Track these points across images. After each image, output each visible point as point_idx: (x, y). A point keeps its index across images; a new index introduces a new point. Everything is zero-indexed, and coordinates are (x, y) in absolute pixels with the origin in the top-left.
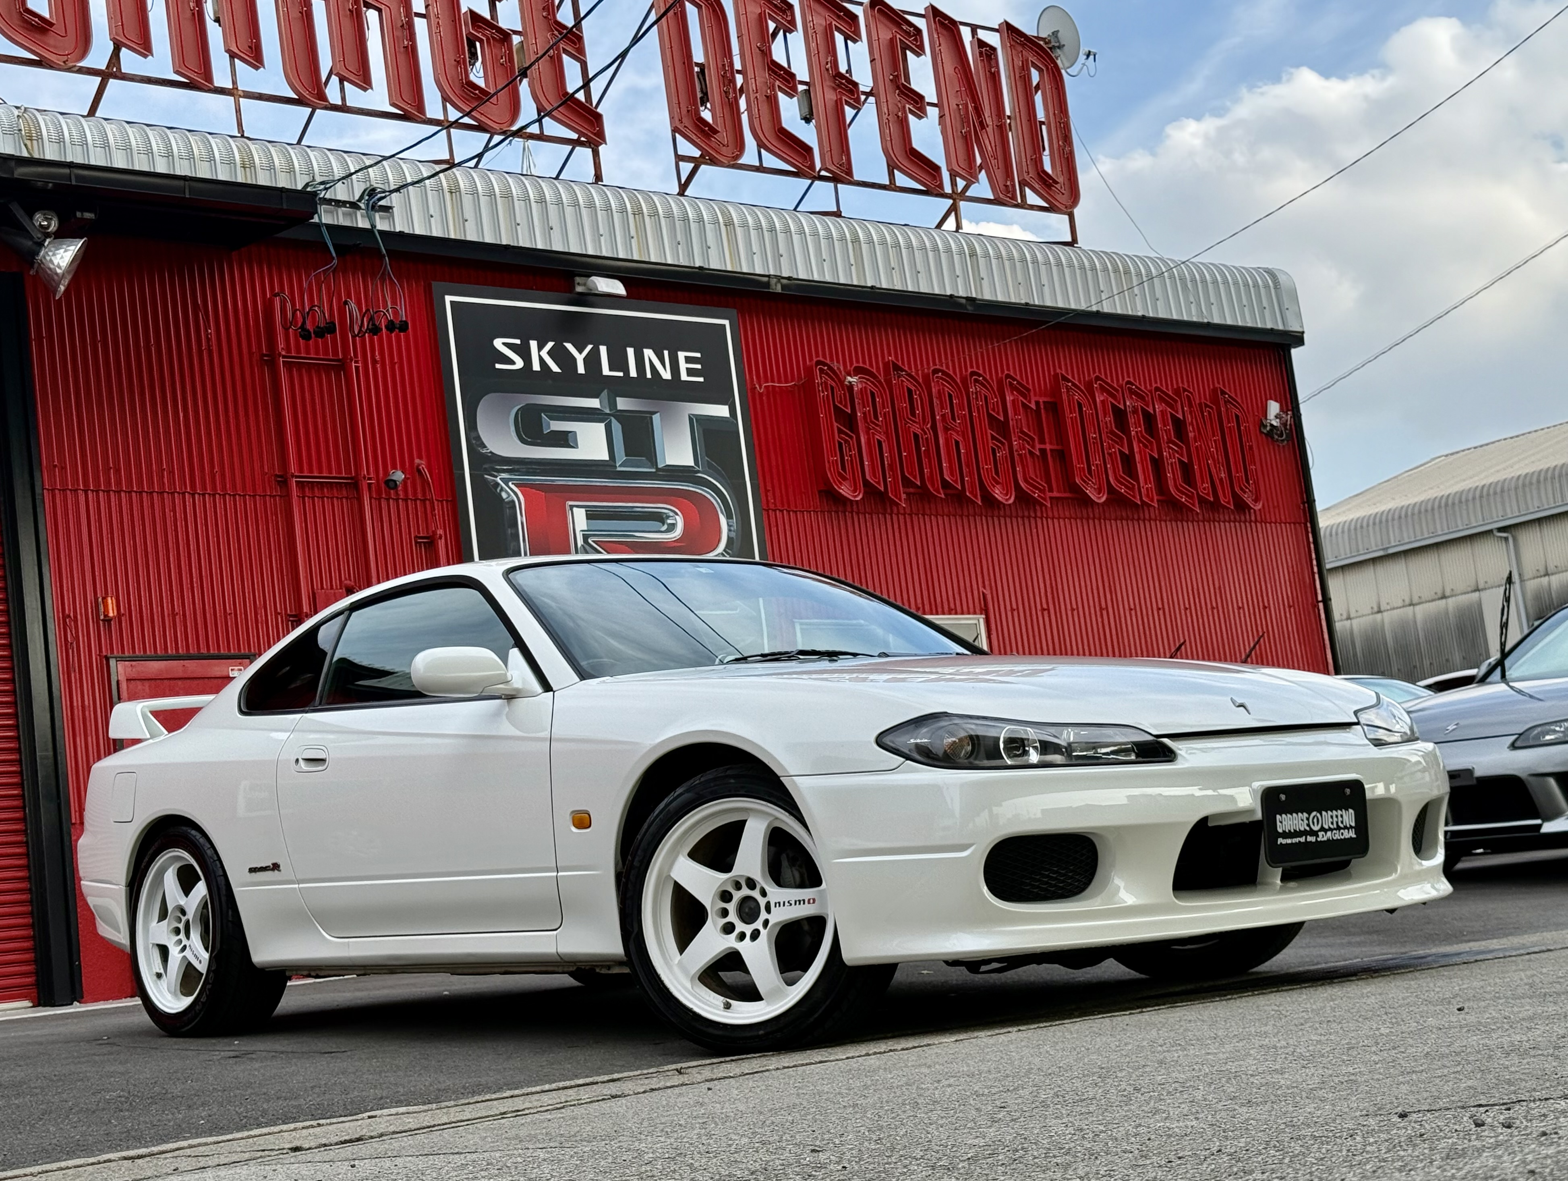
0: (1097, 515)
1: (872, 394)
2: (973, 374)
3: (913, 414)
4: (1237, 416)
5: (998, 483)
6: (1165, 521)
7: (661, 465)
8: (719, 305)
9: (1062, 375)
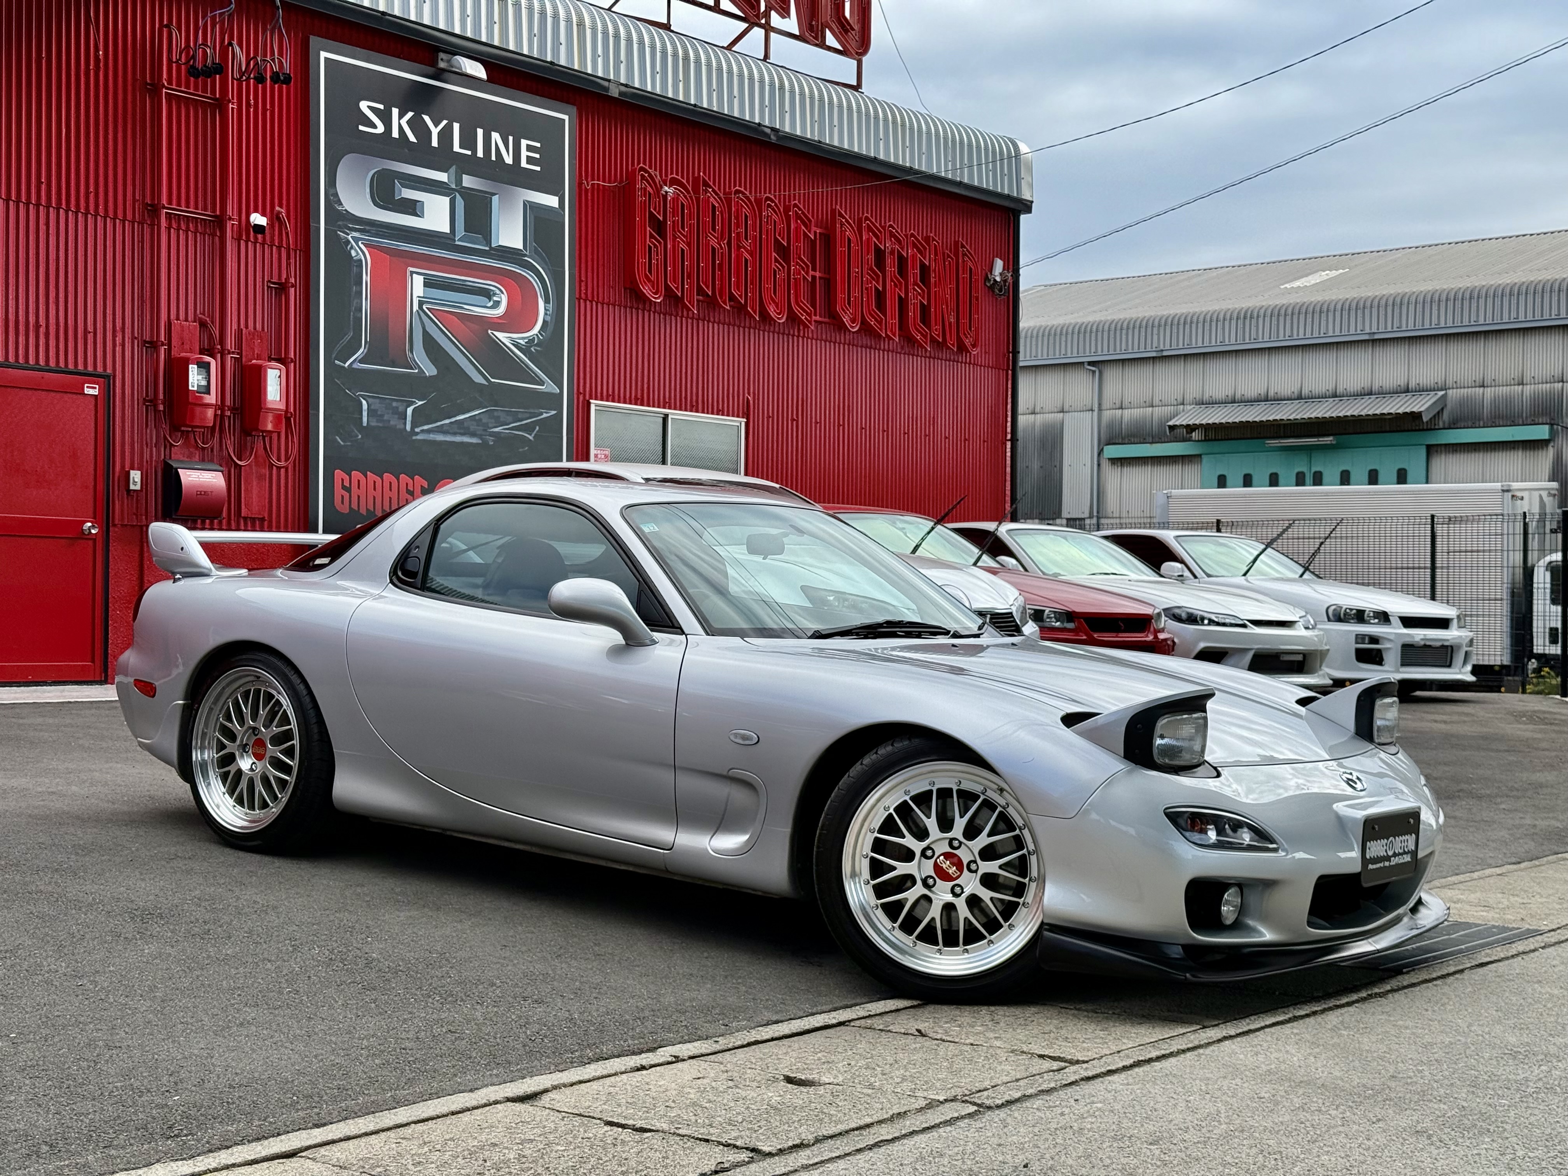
0: (847, 341)
1: (683, 205)
2: (768, 199)
3: (714, 229)
4: (971, 269)
5: (774, 301)
6: (900, 353)
7: (493, 246)
8: (562, 100)
9: (839, 212)
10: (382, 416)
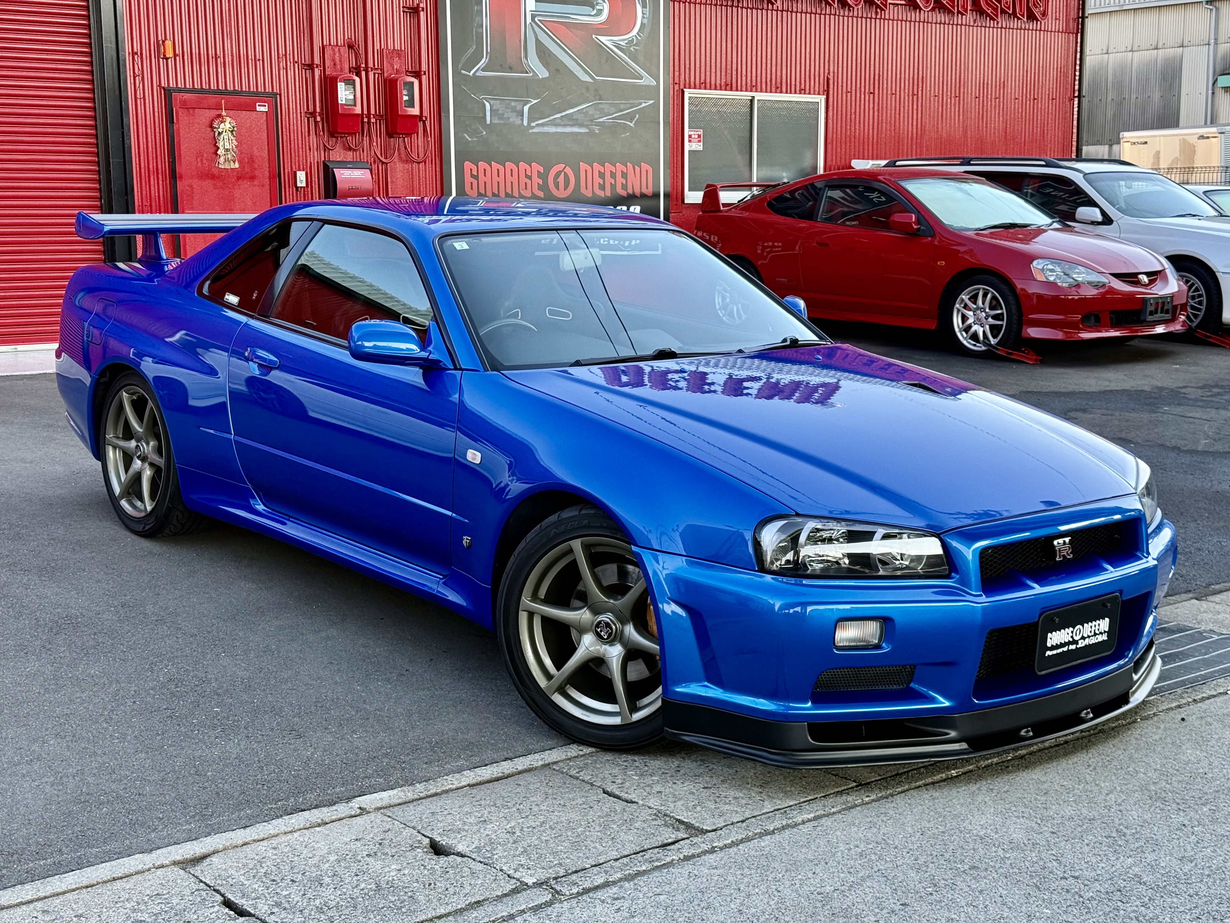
6: (973, 26)
10: (503, 114)
